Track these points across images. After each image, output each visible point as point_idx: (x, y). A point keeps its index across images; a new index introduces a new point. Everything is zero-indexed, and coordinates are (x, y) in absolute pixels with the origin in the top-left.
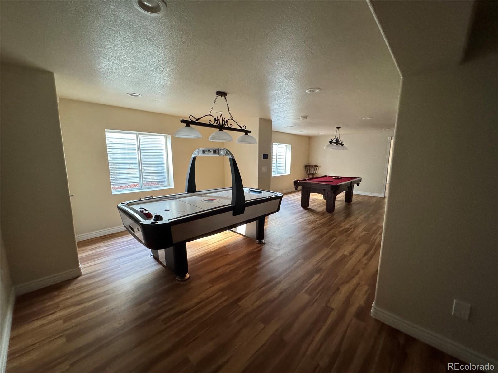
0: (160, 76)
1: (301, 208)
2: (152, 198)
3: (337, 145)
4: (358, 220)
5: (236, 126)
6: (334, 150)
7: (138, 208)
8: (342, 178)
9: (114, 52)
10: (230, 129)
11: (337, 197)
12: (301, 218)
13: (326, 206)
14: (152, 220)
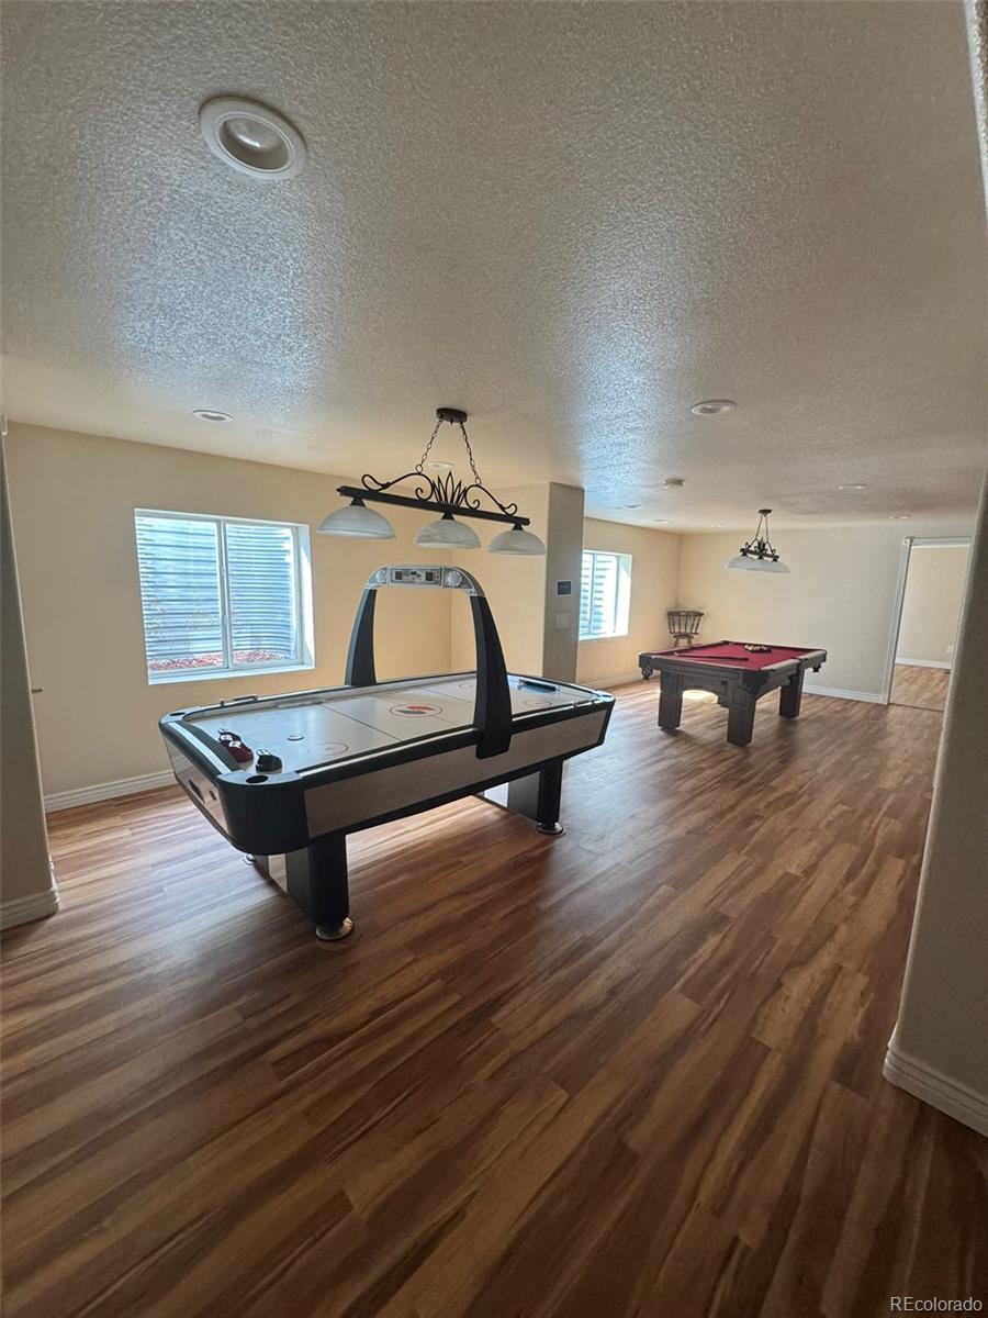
0: (283, 365)
1: (657, 731)
2: (255, 701)
3: (761, 558)
4: (820, 770)
5: (488, 506)
6: (755, 574)
7: (213, 729)
8: (773, 651)
9: (154, 292)
10: (473, 512)
11: (758, 701)
12: (658, 761)
13: (729, 725)
14: (252, 771)
